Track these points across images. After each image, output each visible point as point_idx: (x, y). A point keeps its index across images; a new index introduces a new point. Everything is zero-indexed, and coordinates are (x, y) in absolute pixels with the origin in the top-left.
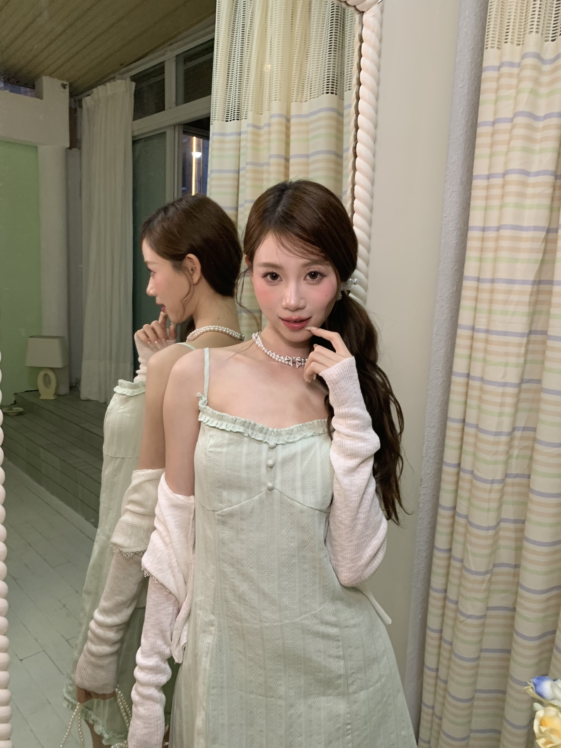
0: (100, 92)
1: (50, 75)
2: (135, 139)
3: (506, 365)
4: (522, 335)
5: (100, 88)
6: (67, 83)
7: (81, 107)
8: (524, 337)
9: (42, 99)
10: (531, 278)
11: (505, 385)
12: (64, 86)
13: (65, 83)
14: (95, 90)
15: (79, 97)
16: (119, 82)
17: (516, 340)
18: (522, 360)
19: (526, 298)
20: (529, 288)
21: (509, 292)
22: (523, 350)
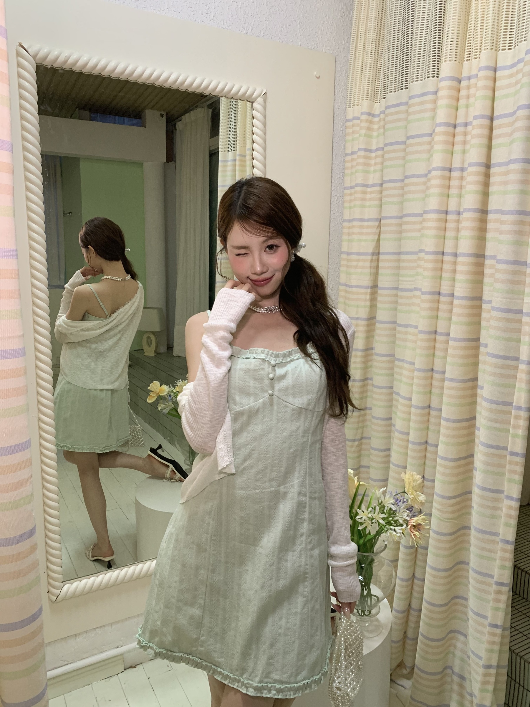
0: (186, 118)
1: (152, 108)
2: (211, 153)
3: (358, 306)
4: (367, 287)
5: (187, 115)
6: (165, 114)
7: (176, 129)
8: (368, 288)
9: (145, 127)
10: (370, 250)
11: (357, 319)
12: (162, 116)
13: (163, 113)
14: (183, 117)
15: (173, 123)
16: (199, 110)
17: (363, 290)
18: (368, 303)
19: (368, 264)
20: (369, 257)
21: (358, 260)
22: (368, 297)
